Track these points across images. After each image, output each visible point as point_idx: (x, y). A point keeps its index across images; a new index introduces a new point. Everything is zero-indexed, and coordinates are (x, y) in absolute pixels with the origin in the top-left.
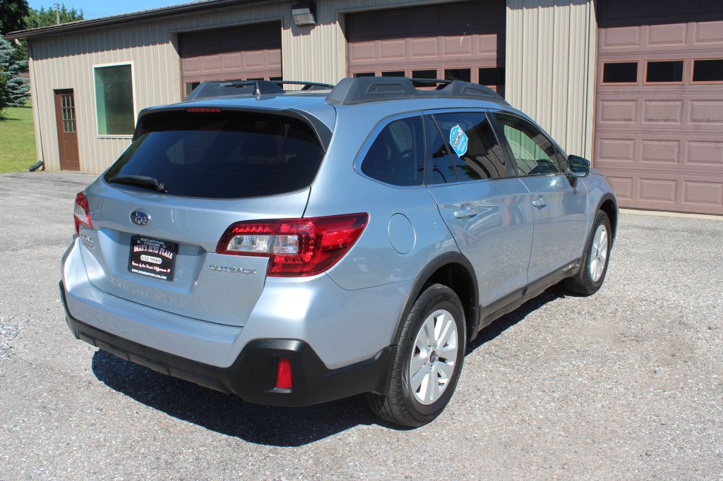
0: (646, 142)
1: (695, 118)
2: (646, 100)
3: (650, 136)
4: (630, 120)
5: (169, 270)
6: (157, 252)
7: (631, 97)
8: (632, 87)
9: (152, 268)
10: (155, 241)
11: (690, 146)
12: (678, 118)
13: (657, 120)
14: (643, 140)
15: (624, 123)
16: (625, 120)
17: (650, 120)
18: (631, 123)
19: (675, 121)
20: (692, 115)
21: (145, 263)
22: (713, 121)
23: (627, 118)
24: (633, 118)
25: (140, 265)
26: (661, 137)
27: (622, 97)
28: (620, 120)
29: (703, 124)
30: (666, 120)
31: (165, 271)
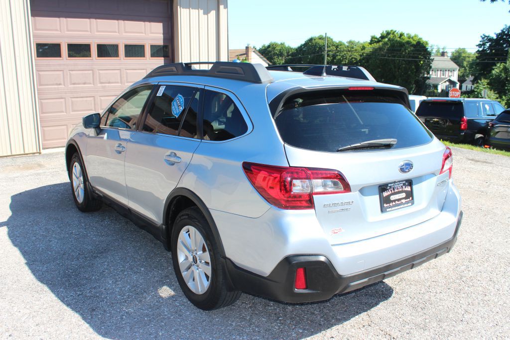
0: (73, 99)
1: (101, 81)
2: (69, 70)
3: (75, 95)
4: (60, 84)
5: (411, 198)
6: (401, 190)
7: (58, 68)
8: (59, 61)
9: (400, 202)
10: (399, 183)
11: (101, 100)
12: (92, 82)
13: (79, 84)
14: (71, 98)
15: (56, 86)
16: (57, 84)
17: (74, 84)
18: (61, 86)
19: (90, 84)
20: (100, 79)
21: (395, 201)
22: (112, 83)
23: (58, 83)
24: (62, 83)
25: (391, 204)
26: (82, 95)
27: (53, 68)
28: (53, 85)
29: (108, 85)
30: (85, 84)
31: (409, 200)
